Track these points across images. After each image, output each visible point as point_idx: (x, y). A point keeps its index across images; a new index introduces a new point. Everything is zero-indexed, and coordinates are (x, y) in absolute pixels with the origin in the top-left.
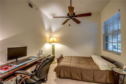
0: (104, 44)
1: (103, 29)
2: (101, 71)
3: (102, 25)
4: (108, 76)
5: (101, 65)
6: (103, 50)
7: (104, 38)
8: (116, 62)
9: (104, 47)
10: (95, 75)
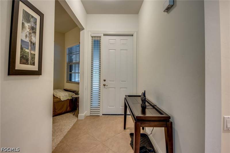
0: (68, 74)
1: (68, 56)
2: (62, 101)
3: (67, 52)
4: (68, 105)
5: (62, 96)
6: (67, 82)
7: (68, 68)
8: (76, 91)
9: (67, 78)
10: (56, 108)
